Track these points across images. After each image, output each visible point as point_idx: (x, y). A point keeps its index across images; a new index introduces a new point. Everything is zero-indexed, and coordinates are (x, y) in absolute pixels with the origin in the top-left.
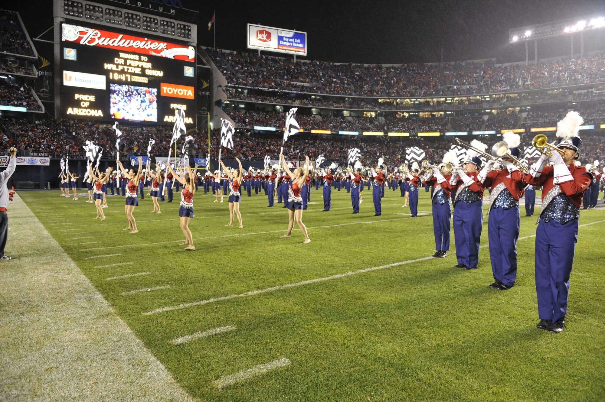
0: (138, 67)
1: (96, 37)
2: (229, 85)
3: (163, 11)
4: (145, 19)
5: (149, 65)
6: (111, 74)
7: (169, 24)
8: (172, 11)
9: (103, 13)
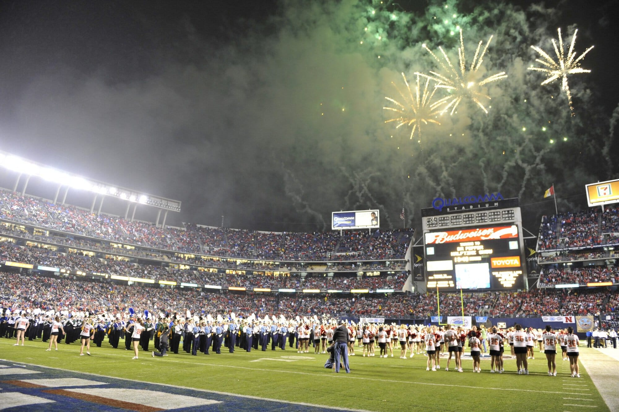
0: (473, 250)
1: (445, 237)
2: (539, 251)
3: (489, 206)
4: (477, 215)
5: (482, 247)
6: (455, 259)
7: (496, 213)
8: (495, 204)
9: (450, 220)
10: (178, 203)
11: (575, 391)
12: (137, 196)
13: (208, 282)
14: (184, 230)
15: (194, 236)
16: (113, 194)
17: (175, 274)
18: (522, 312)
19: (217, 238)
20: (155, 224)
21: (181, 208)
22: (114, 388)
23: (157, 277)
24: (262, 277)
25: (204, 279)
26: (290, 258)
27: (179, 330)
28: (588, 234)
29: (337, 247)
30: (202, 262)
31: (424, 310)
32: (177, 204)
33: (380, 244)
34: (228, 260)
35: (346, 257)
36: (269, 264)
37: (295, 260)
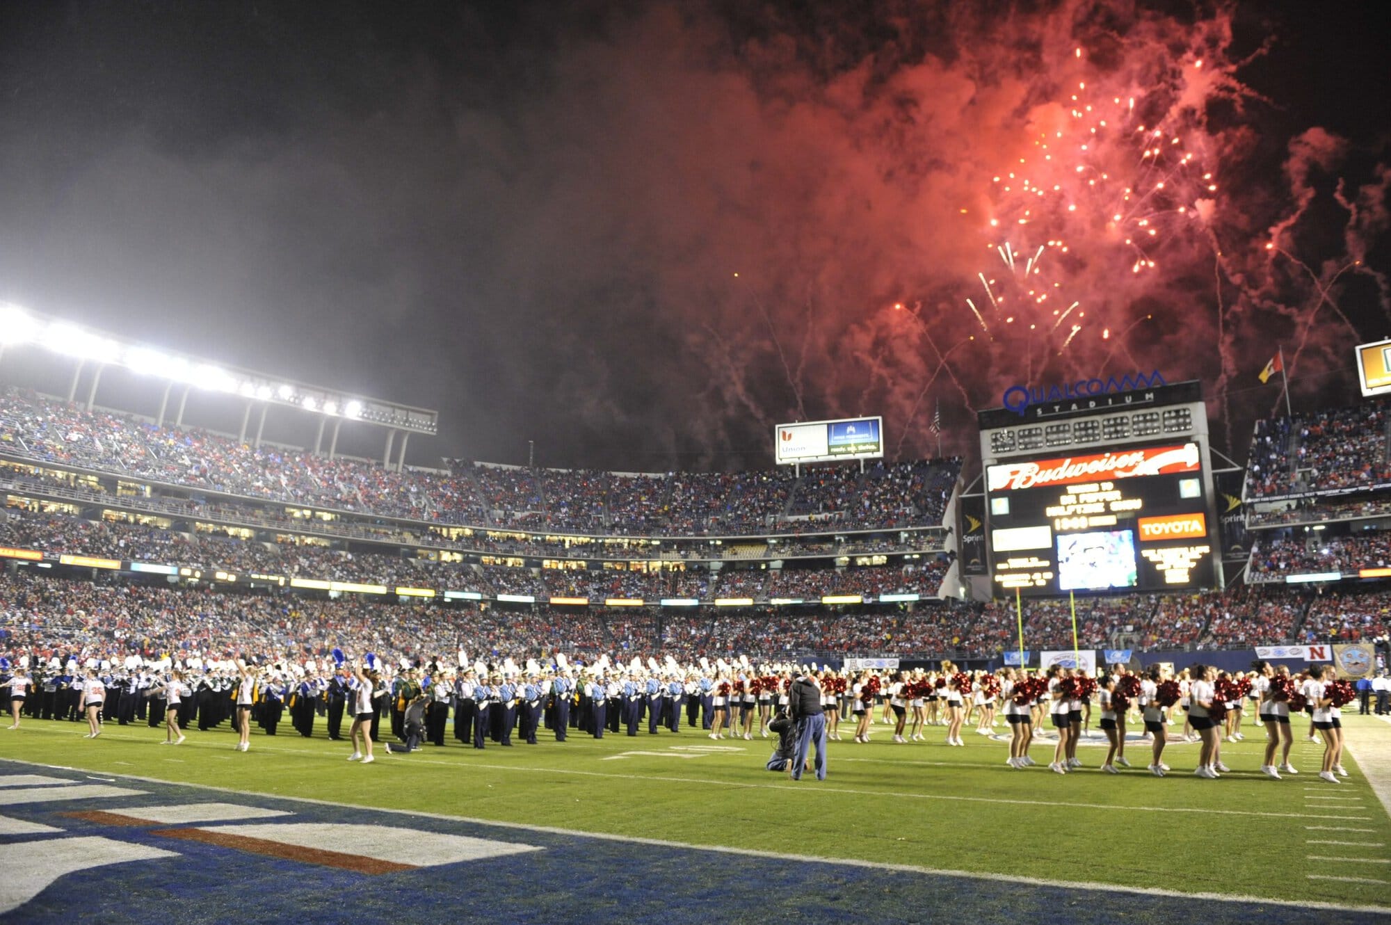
1: (1033, 475)
2: (1249, 500)
3: (1133, 401)
4: (1106, 423)
5: (1118, 494)
6: (1057, 522)
7: (1148, 418)
8: (1147, 396)
9: (1043, 435)
10: (431, 414)
11: (1333, 812)
12: (340, 401)
13: (504, 588)
14: (446, 476)
15: (470, 489)
16: (287, 399)
17: (430, 573)
18: (1210, 638)
19: (520, 491)
20: (383, 464)
21: (438, 426)
22: (306, 821)
23: (391, 581)
24: (624, 573)
25: (494, 582)
26: (685, 530)
27: (445, 694)
28: (1363, 459)
29: (790, 504)
30: (490, 546)
31: (986, 638)
32: (428, 417)
33: (885, 493)
34: (547, 537)
35: (809, 526)
36: (638, 544)
37: (697, 535)
